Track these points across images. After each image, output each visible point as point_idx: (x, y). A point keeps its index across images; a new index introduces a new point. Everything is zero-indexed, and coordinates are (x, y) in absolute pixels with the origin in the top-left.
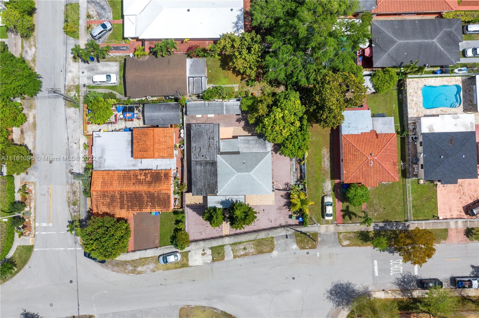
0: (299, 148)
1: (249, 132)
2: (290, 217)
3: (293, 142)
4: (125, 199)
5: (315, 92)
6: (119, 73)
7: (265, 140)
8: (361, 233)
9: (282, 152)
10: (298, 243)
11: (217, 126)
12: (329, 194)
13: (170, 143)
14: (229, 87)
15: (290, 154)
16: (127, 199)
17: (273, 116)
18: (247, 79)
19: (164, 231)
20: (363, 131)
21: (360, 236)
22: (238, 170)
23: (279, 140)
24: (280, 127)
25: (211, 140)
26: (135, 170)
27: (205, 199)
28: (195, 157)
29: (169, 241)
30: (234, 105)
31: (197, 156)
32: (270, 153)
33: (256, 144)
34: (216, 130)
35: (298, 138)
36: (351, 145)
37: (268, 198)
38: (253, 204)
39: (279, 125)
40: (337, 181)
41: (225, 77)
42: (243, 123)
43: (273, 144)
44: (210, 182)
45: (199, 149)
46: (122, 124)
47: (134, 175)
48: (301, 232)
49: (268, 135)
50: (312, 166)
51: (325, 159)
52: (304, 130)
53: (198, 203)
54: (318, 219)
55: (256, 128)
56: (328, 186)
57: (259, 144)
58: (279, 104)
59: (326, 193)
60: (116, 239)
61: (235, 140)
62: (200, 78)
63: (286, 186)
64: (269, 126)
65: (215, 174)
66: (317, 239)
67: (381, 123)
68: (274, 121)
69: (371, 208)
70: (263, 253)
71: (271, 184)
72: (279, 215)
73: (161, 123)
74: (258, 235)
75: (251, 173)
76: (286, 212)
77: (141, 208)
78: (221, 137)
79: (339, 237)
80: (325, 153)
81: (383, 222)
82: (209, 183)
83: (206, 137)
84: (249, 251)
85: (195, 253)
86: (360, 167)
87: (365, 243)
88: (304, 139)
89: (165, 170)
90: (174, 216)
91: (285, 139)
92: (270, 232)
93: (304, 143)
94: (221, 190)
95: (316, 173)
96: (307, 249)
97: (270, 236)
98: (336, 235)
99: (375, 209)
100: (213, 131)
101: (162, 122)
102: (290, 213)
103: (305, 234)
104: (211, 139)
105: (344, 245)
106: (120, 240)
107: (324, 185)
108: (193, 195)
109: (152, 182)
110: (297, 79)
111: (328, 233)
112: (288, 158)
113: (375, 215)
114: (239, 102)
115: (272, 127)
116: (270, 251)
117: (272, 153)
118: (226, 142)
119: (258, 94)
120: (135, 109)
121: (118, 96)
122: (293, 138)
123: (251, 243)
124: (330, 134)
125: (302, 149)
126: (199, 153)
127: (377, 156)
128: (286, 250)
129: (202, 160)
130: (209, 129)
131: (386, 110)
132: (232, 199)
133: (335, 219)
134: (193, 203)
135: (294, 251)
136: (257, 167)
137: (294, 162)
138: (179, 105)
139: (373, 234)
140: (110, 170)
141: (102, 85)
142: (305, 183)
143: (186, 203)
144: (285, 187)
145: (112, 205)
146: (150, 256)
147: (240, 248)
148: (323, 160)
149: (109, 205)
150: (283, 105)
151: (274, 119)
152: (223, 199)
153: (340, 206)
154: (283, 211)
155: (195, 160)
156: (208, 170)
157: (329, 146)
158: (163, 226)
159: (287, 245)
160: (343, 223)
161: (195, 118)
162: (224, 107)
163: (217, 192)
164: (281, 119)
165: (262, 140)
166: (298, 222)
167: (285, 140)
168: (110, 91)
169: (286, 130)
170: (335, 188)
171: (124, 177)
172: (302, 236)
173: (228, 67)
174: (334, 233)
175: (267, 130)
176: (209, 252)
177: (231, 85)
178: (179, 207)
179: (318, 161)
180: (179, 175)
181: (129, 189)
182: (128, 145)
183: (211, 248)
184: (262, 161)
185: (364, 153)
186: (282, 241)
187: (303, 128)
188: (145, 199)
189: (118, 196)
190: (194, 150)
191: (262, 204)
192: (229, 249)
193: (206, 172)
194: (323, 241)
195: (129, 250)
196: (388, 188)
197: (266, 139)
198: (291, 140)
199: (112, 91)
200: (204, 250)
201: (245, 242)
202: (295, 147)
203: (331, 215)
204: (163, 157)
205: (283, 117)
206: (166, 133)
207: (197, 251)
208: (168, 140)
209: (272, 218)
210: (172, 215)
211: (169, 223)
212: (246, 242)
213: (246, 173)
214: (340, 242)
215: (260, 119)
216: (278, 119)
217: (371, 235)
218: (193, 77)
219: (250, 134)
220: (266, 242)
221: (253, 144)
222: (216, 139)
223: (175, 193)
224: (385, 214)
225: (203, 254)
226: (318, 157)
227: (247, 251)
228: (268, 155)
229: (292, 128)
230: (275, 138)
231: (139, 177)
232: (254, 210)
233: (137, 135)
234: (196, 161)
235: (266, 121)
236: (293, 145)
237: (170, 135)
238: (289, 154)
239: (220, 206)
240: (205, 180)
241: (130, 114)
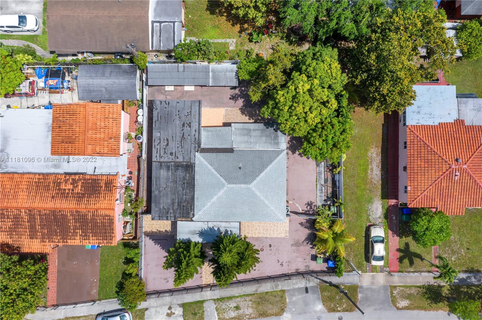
0: (334, 145)
1: (251, 116)
2: (314, 258)
3: (324, 135)
4: (38, 221)
5: (368, 49)
6: (42, 15)
7: (276, 130)
8: (428, 288)
9: (305, 151)
10: (326, 301)
11: (198, 104)
12: (377, 223)
13: (114, 131)
14: (220, 43)
15: (318, 155)
16: (40, 222)
17: (293, 88)
18: (249, 32)
19: (107, 275)
20: (443, 121)
21: (426, 293)
22: (230, 180)
23: (302, 130)
24: (304, 108)
25: (187, 129)
26: (58, 174)
27: (174, 225)
28: (158, 155)
29: (114, 292)
30: (227, 71)
31: (162, 154)
32: (285, 152)
33: (262, 136)
34: (196, 112)
35: (333, 128)
36: (422, 143)
37: (277, 227)
38: (254, 236)
39: (303, 103)
40: (393, 202)
41: (215, 27)
42: (240, 102)
43: (288, 138)
44: (182, 198)
45: (166, 142)
46: (44, 98)
47: (54, 183)
48: (331, 284)
49: (283, 120)
50: (353, 176)
51: (373, 165)
52: (342, 115)
53: (164, 231)
54: (359, 263)
55: (263, 109)
56: (377, 209)
57: (267, 136)
58: (304, 67)
59: (373, 222)
60: (11, 294)
61: (226, 128)
62: (172, 24)
63: (309, 207)
64: (285, 105)
65: (191, 185)
66: (357, 295)
67: (472, 108)
68: (294, 97)
69: (447, 248)
70: (267, 316)
71: (285, 204)
72: (295, 254)
73: (105, 98)
74: (259, 287)
75: (252, 186)
76: (307, 250)
77: (64, 238)
78: (203, 124)
79: (392, 293)
80: (374, 155)
81: (466, 272)
82: (180, 201)
83: (178, 122)
84: (244, 312)
85: (156, 311)
86: (437, 182)
87: (434, 305)
88: (344, 131)
89: (108, 175)
90: (124, 250)
91: (311, 129)
92: (279, 282)
93: (342, 137)
94: (200, 213)
95: (357, 187)
96: (339, 311)
97: (280, 288)
98: (387, 290)
99: (452, 250)
100: (190, 112)
101: (107, 96)
102: (313, 252)
103: (337, 287)
104: (186, 125)
105: (401, 307)
106: (18, 296)
107: (370, 207)
108: (153, 219)
109: (83, 195)
110: (337, 23)
111: (374, 287)
112: (312, 163)
113: (453, 259)
114: (235, 66)
115: (290, 107)
116: (279, 313)
117: (287, 153)
118: (212, 131)
119: (266, 55)
120: (67, 74)
121: (40, 51)
122: (326, 128)
123: (248, 299)
124: (383, 124)
125: (340, 148)
126: (165, 149)
127: (468, 164)
128: (305, 312)
129: (170, 160)
130: (183, 109)
131: (476, 88)
132: (219, 229)
133: (387, 264)
134: (154, 230)
135: (319, 315)
136: (262, 175)
137: (322, 168)
138: (136, 68)
139: (448, 290)
140: (16, 173)
141: (14, 33)
142: (341, 204)
143: (144, 230)
144: (306, 209)
145: (15, 231)
146: (82, 315)
147: (230, 306)
148: (370, 167)
149: (10, 232)
150: (311, 69)
151: (294, 93)
152: (204, 226)
153: (396, 242)
154: (302, 248)
155: (158, 160)
156: (180, 178)
157: (380, 144)
158: (106, 266)
159: (306, 304)
160: (399, 272)
161: (163, 91)
162: (211, 74)
163: (194, 215)
164: (307, 93)
165: (271, 130)
166: (326, 268)
167: (311, 132)
168: (26, 43)
169: (315, 113)
170: (388, 214)
171: (38, 185)
172: (332, 290)
173: (219, 11)
174: (385, 287)
175: (281, 112)
176: (179, 311)
177: (223, 41)
178: (132, 238)
179: (362, 168)
180: (133, 184)
181: (45, 206)
182: (48, 131)
183: (183, 305)
184: (270, 166)
185: (444, 157)
186: (298, 298)
187: (342, 111)
188: (72, 224)
189: (26, 218)
190: (156, 143)
191: (268, 236)
192: (212, 307)
193: (176, 182)
194: (366, 299)
195: (49, 304)
196: (476, 216)
197: (279, 129)
198: (322, 131)
199: (29, 43)
200: (170, 308)
201: (237, 297)
202: (327, 144)
203: (381, 258)
204: (101, 154)
205: (310, 91)
206: (107, 113)
207: (158, 309)
208: (110, 124)
209: (284, 258)
210: (121, 249)
211: (115, 262)
212: (241, 296)
213: (243, 186)
214: (394, 301)
215: (271, 94)
216: (301, 93)
217: (445, 292)
218: (160, 22)
219: (252, 121)
220: (273, 298)
221: (256, 136)
222: (195, 126)
223: (125, 213)
224: (469, 258)
225: (169, 315)
226: (362, 162)
227: (241, 312)
228: (281, 156)
229: (325, 111)
230: (294, 126)
231: (63, 186)
232: (254, 248)
233: (58, 115)
234: (159, 162)
235: (281, 96)
236: (323, 141)
237: (115, 116)
238: (316, 155)
239: (197, 239)
240: (175, 194)
241: (55, 82)
